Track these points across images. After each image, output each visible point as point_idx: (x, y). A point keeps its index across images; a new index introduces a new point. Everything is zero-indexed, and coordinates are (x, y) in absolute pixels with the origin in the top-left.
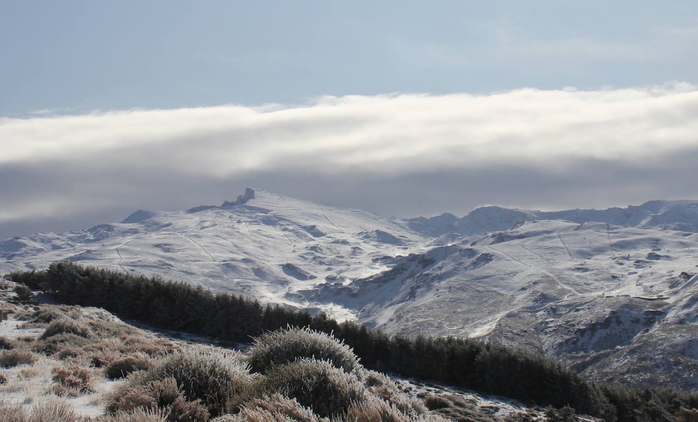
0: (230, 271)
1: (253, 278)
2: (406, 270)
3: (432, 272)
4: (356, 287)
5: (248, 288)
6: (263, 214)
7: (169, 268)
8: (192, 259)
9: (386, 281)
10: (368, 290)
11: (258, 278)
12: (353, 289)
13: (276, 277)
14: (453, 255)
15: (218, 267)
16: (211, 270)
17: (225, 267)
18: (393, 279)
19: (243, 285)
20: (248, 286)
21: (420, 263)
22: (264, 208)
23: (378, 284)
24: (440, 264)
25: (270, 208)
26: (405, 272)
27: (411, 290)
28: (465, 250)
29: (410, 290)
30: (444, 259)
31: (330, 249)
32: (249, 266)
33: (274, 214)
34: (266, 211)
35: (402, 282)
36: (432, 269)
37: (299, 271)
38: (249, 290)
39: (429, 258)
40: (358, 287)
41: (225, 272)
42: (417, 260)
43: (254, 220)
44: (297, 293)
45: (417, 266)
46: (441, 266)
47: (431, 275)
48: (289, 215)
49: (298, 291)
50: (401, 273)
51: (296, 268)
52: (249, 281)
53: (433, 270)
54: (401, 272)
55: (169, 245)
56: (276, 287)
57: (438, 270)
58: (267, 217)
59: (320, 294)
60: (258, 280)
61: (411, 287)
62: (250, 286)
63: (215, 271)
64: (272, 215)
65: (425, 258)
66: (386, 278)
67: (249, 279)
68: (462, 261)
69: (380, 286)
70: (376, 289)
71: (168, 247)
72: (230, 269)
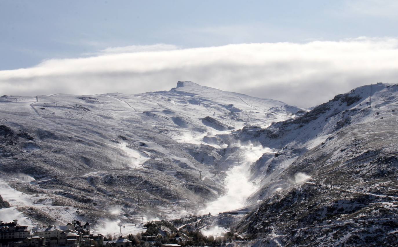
0: (150, 118)
1: (172, 125)
2: (329, 109)
3: (360, 107)
4: (275, 129)
5: (166, 132)
6: (189, 97)
7: (85, 111)
8: (113, 108)
9: (307, 121)
10: (289, 130)
11: (176, 125)
12: (272, 131)
13: (195, 126)
14: (380, 92)
15: (139, 115)
16: (131, 117)
17: (145, 115)
18: (315, 118)
19: (161, 129)
20: (166, 130)
21: (343, 102)
22: (190, 92)
23: (299, 125)
24: (367, 100)
25: (195, 93)
26: (327, 111)
27: (338, 125)
28: (394, 86)
29: (336, 125)
30: (371, 95)
31: (246, 115)
32: (169, 116)
33: (199, 97)
34: (192, 95)
35: (326, 120)
36: (359, 105)
37: (217, 123)
38: (166, 134)
39: (354, 96)
40: (278, 129)
41: (144, 118)
42: (340, 99)
43: (182, 101)
44: (215, 136)
45: (341, 105)
46: (368, 101)
47: (359, 109)
48: (212, 97)
49: (216, 135)
50: (323, 113)
51: (215, 120)
52: (168, 127)
53: (361, 105)
54: (323, 111)
55: (94, 99)
56: (195, 133)
57: (366, 105)
58: (193, 99)
59: (238, 136)
60: (176, 127)
61: (338, 123)
62: (168, 130)
63: (135, 117)
64: (197, 97)
65: (350, 96)
66: (308, 118)
67: (168, 126)
68: (393, 95)
69: (301, 126)
70: (297, 129)
71: (93, 100)
72: (149, 117)
